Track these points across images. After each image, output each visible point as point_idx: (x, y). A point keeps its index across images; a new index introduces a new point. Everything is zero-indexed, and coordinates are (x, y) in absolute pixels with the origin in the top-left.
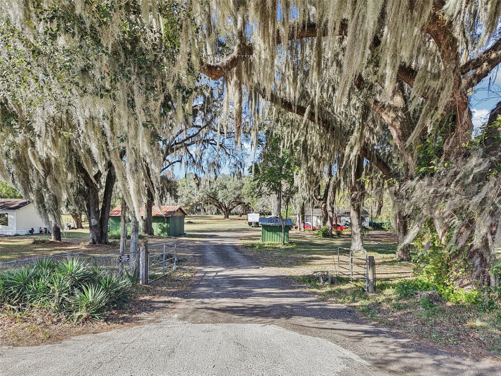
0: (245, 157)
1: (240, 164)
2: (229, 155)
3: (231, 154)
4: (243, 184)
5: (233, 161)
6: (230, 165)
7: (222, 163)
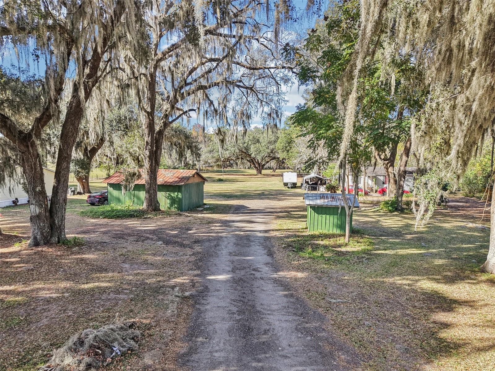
0: (282, 104)
1: (275, 114)
2: (262, 102)
3: (265, 100)
4: (278, 138)
5: (267, 109)
6: (263, 115)
7: (252, 112)
